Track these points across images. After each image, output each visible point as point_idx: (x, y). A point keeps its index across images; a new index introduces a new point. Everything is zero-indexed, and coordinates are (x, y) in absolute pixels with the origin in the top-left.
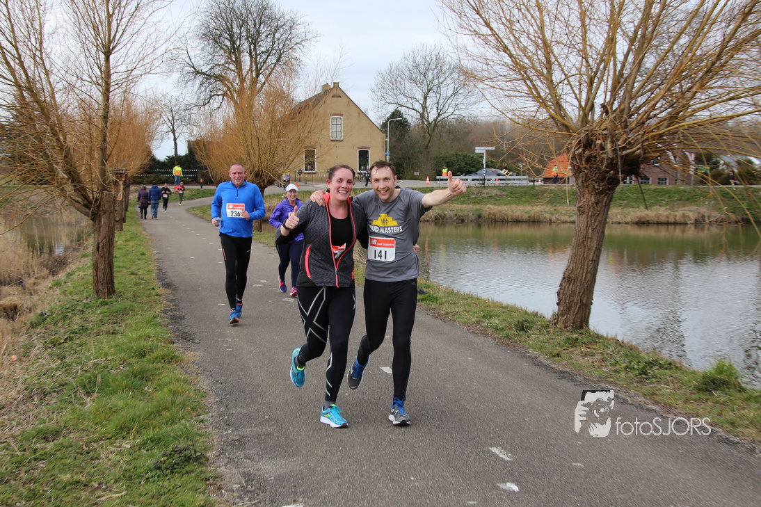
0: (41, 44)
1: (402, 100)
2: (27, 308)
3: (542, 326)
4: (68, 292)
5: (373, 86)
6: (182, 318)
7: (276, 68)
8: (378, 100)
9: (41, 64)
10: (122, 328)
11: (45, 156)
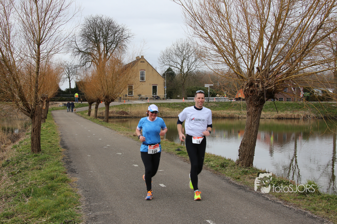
0: (9, 40)
1: (172, 63)
3: (232, 165)
4: (20, 150)
5: (159, 57)
6: (71, 162)
7: (115, 49)
8: (161, 64)
9: (9, 49)
10: (44, 167)
11: (11, 90)
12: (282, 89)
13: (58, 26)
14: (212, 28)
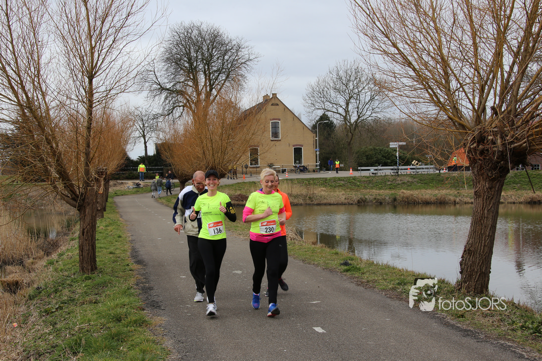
0: (39, 72)
1: (328, 105)
2: (26, 283)
3: (448, 291)
4: (59, 269)
5: (304, 95)
6: (151, 289)
7: (226, 83)
8: (309, 107)
9: (38, 87)
10: (102, 298)
11: (42, 160)
13: (125, 43)
14: (404, 36)
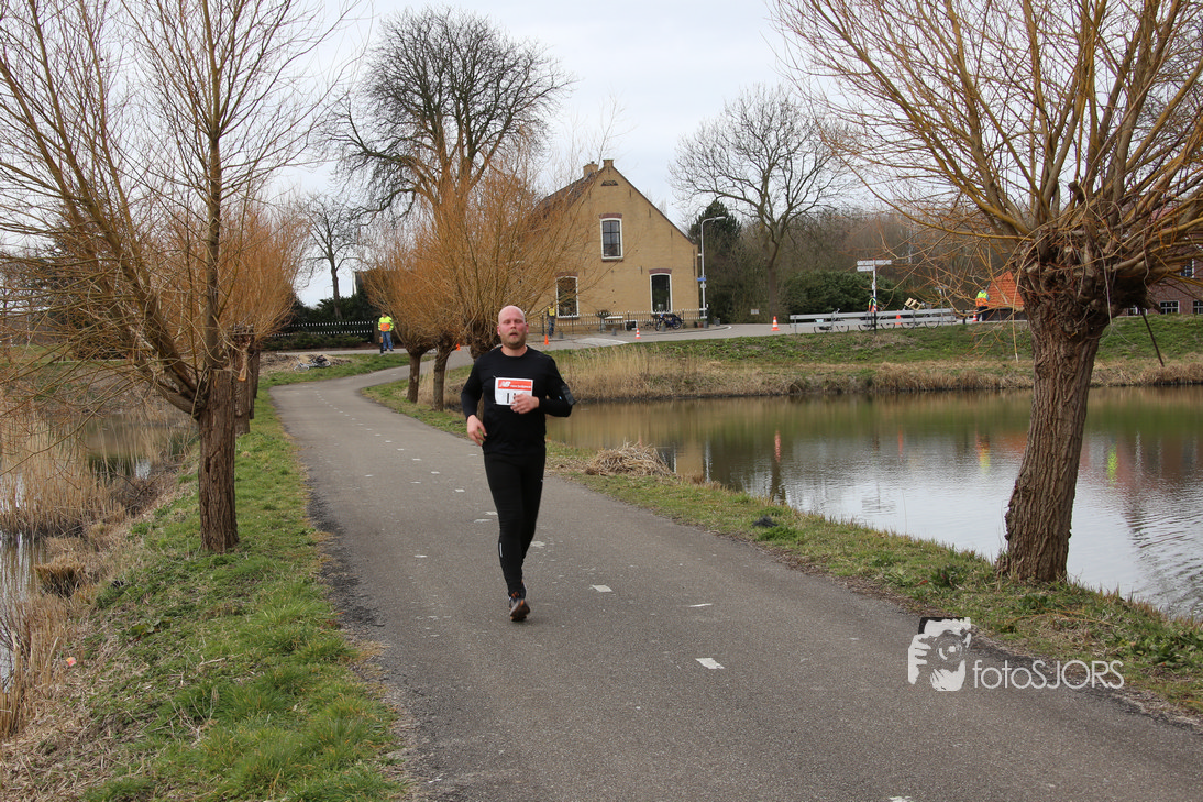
0: (103, 124)
1: (724, 183)
2: (90, 574)
3: (982, 577)
4: (160, 543)
5: (673, 163)
6: (353, 582)
7: (503, 140)
8: (682, 187)
9: (103, 156)
10: (251, 604)
11: (116, 313)
12: (1178, 267)
13: (284, 59)
14: (882, 35)
